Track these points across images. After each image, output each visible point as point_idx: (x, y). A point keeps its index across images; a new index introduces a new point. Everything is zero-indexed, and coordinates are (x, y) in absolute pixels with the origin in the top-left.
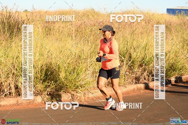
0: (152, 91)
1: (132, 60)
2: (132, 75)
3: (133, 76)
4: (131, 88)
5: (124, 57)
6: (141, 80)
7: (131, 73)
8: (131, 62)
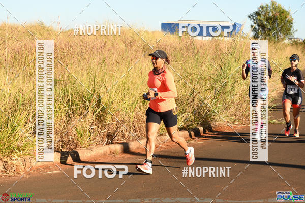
0: (133, 156)
1: (101, 107)
2: (101, 130)
3: (104, 131)
4: (100, 152)
5: (90, 102)
6: (116, 138)
7: (100, 127)
8: (100, 109)
